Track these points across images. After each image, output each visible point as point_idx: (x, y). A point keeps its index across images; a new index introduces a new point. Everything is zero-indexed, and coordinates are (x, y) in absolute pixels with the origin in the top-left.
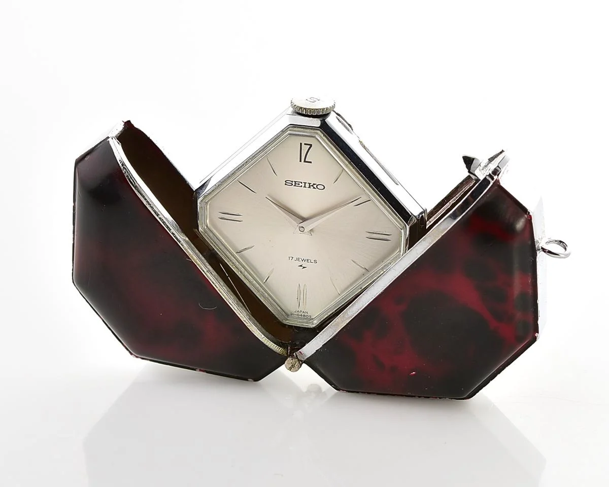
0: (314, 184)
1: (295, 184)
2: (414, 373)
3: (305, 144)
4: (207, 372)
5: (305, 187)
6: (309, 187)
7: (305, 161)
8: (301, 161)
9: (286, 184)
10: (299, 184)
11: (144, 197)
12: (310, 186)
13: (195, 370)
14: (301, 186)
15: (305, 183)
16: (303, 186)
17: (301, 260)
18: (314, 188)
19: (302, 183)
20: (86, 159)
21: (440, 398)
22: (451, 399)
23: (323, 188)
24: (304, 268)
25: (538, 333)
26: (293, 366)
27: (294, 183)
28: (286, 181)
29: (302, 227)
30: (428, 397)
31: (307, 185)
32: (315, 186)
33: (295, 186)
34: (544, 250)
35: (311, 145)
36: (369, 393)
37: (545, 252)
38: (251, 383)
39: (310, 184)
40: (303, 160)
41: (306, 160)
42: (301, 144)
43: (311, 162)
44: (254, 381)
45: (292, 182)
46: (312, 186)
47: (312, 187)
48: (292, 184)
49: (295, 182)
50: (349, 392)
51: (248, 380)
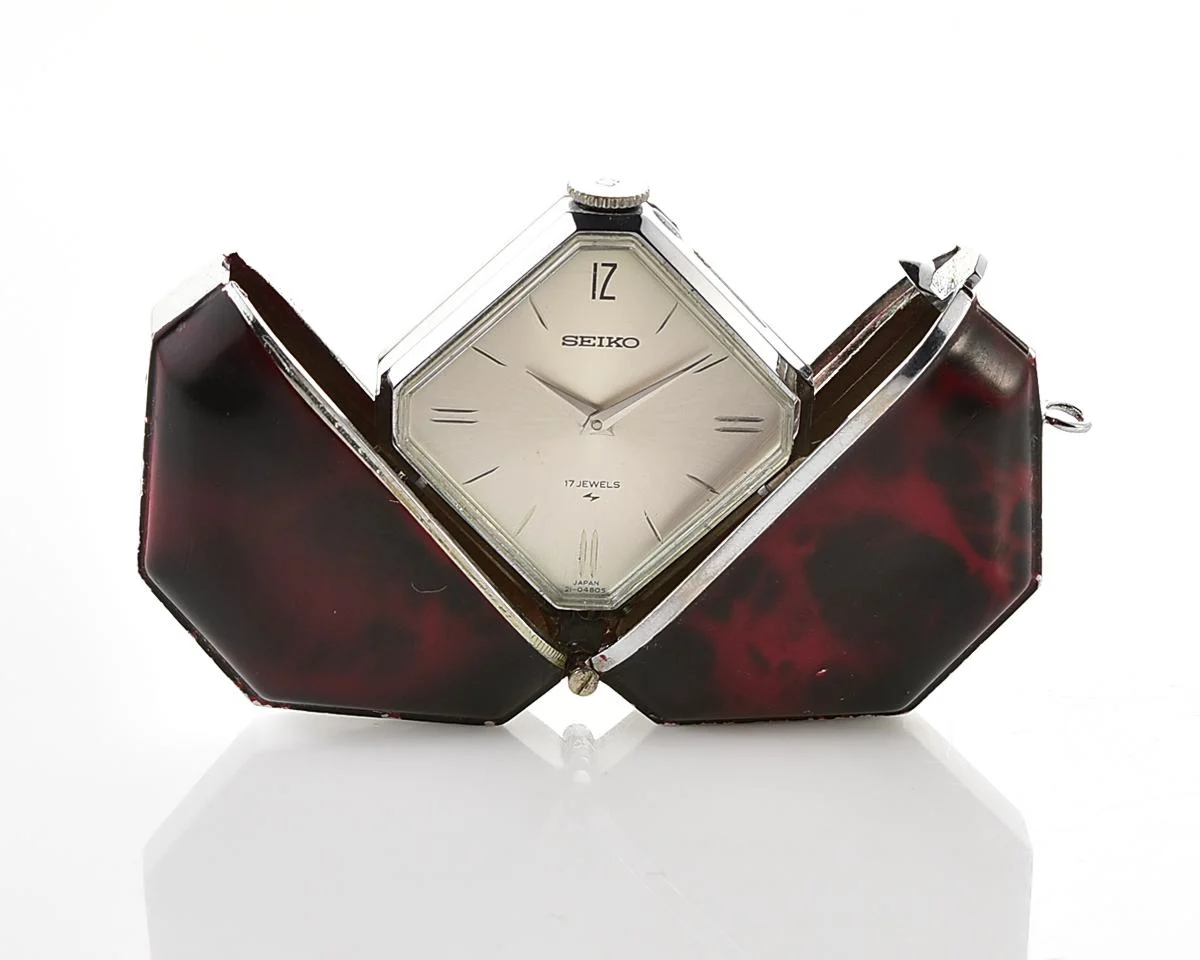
0: (619, 339)
1: (583, 341)
2: (824, 671)
3: (603, 265)
4: (404, 717)
5: (601, 345)
6: (609, 345)
7: (602, 297)
8: (594, 297)
9: (564, 344)
10: (589, 341)
11: (306, 390)
12: (610, 343)
13: (378, 716)
14: (594, 345)
15: (601, 338)
16: (598, 343)
17: (588, 484)
18: (618, 346)
19: (594, 338)
20: (180, 329)
21: (855, 716)
22: (876, 715)
23: (635, 343)
24: (594, 498)
25: (1041, 574)
26: (584, 685)
27: (579, 340)
28: (564, 339)
29: (598, 421)
30: (833, 717)
31: (605, 342)
32: (620, 342)
33: (582, 344)
34: (1050, 420)
35: (614, 266)
36: (720, 722)
37: (1052, 423)
38: (490, 729)
39: (610, 338)
40: (598, 294)
41: (605, 295)
42: (595, 265)
43: (613, 298)
44: (497, 724)
45: (576, 338)
46: (615, 342)
47: (614, 345)
48: (576, 343)
49: (582, 338)
50: (682, 723)
51: (483, 724)
